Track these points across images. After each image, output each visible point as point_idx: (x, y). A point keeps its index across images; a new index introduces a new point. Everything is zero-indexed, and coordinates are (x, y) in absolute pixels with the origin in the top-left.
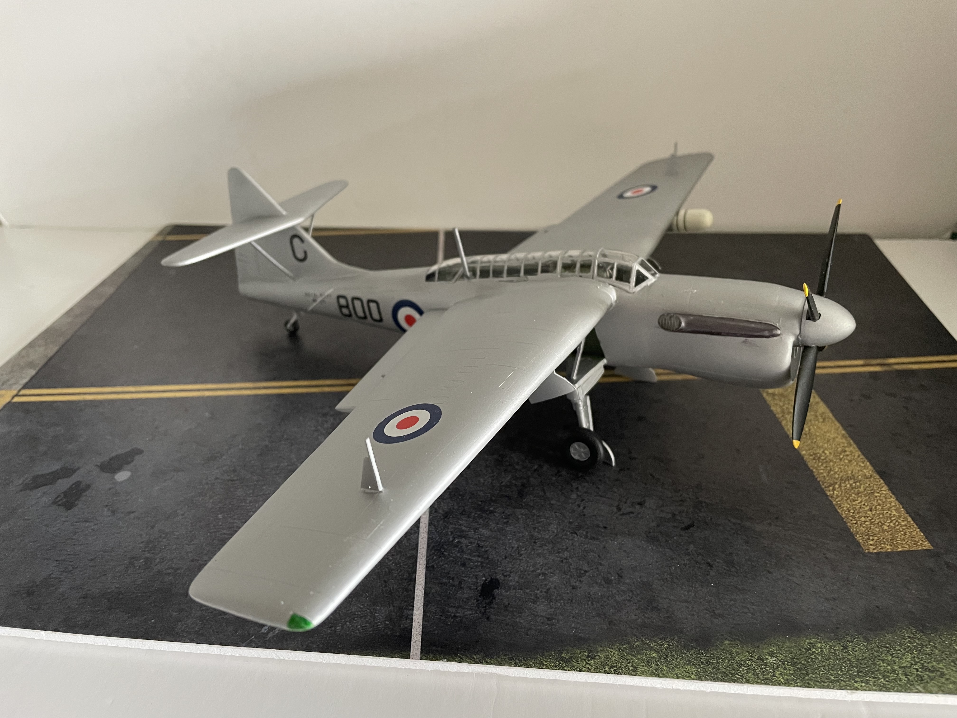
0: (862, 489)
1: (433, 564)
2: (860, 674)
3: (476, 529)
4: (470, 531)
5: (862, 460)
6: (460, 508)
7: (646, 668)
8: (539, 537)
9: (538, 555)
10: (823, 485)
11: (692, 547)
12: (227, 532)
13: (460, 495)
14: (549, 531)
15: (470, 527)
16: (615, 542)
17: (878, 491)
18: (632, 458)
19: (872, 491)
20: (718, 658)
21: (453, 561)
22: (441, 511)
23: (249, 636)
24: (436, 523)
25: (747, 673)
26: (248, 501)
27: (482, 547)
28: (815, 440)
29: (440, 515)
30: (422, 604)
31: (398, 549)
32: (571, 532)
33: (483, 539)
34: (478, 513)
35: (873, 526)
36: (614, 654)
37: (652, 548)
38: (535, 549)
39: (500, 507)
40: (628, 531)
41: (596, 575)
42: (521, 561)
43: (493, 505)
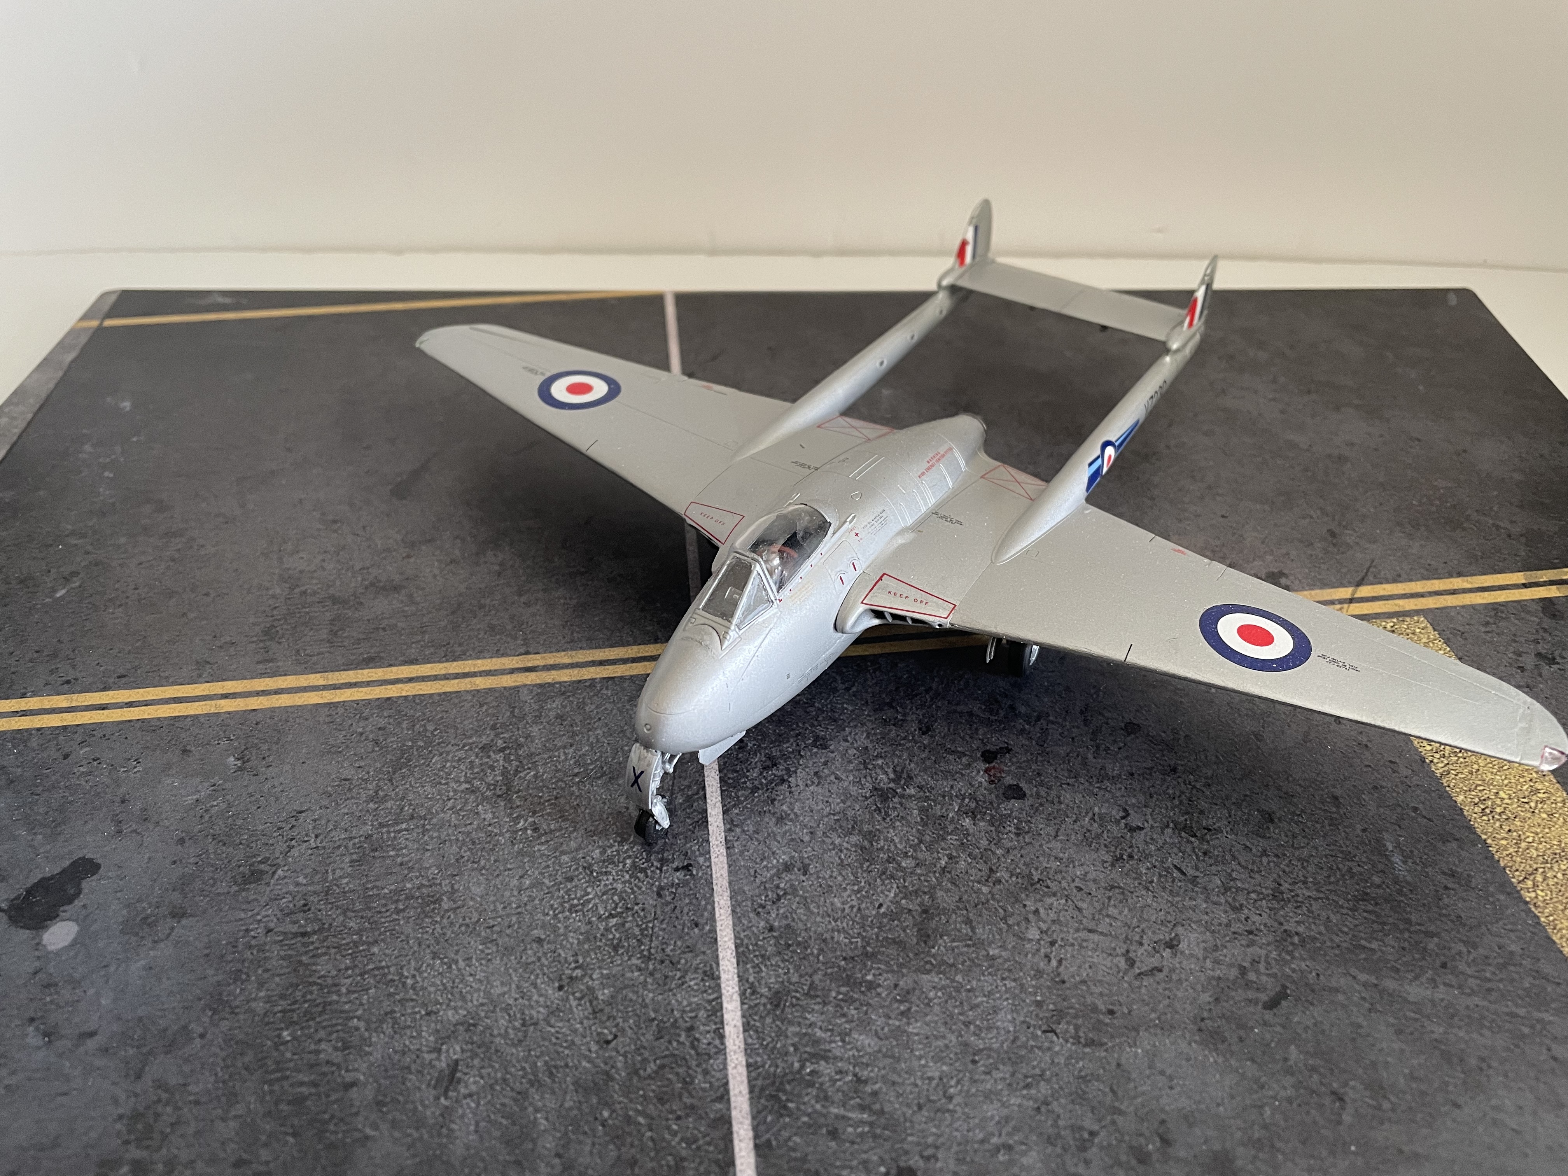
1: (768, 1136)
3: (846, 1034)
4: (835, 1042)
6: (803, 981)
8: (981, 1047)
9: (988, 1096)
10: (1513, 877)
11: (1293, 1052)
12: (306, 1079)
13: (799, 944)
14: (998, 1028)
15: (832, 1030)
16: (1140, 1051)
18: (1132, 830)
21: (810, 1126)
22: (764, 990)
24: (758, 1024)
26: (344, 990)
27: (866, 1082)
29: (763, 1000)
31: (688, 1101)
32: (1044, 1028)
33: (864, 1060)
34: (841, 990)
37: (1216, 1062)
38: (975, 1081)
39: (887, 972)
40: (1159, 1018)
41: (1114, 1142)
42: (952, 1116)
43: (872, 967)
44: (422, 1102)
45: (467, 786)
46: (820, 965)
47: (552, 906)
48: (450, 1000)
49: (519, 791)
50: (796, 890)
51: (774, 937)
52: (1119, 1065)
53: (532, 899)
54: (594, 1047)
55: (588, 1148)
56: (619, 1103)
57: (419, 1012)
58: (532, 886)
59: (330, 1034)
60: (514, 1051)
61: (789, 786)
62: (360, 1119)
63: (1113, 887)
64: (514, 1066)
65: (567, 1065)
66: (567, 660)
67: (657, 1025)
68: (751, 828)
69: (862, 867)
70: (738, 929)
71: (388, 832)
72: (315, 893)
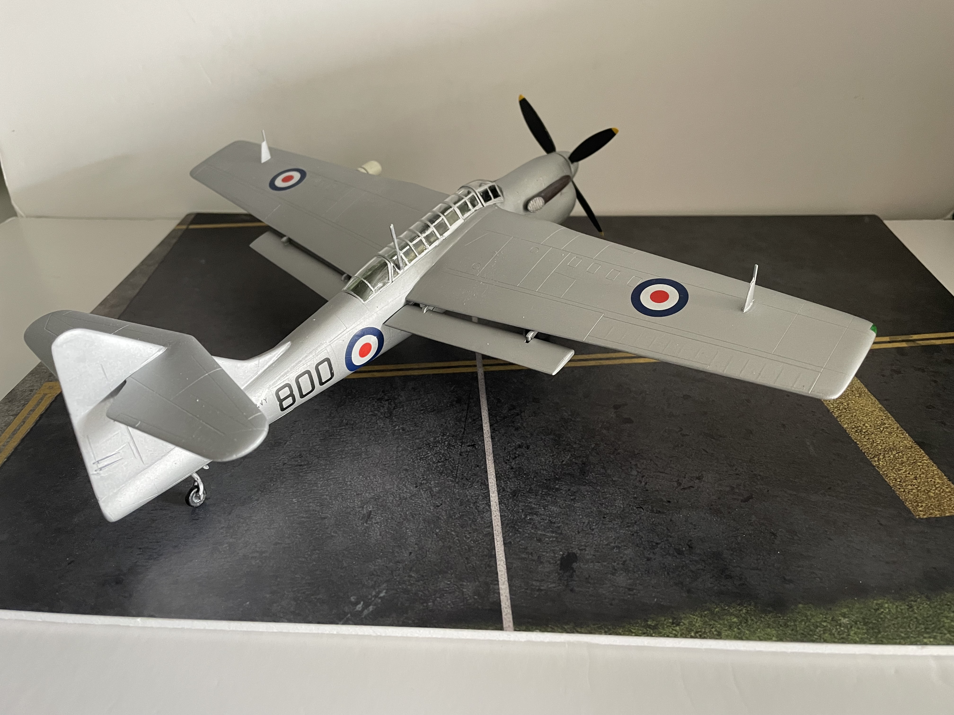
0: (905, 459)
1: (510, 540)
2: (928, 630)
3: (546, 506)
4: (541, 509)
5: (901, 432)
6: (526, 487)
7: (729, 632)
8: (608, 512)
9: (609, 529)
10: (868, 456)
11: (754, 518)
12: (305, 516)
13: (525, 474)
14: (616, 506)
15: (540, 505)
16: (681, 516)
17: (920, 461)
18: (684, 435)
19: (915, 461)
20: (795, 621)
21: (529, 537)
22: (509, 490)
23: (345, 614)
24: (505, 502)
25: (824, 633)
26: (319, 485)
27: (554, 523)
28: (855, 414)
29: (508, 494)
30: (507, 579)
31: (474, 527)
32: (637, 506)
33: (554, 516)
34: (544, 490)
35: (919, 493)
36: (697, 620)
37: (716, 520)
38: (605, 524)
39: (565, 485)
40: (691, 504)
41: (667, 547)
42: (593, 536)
43: (558, 483)
44: (356, 525)
45: (372, 413)
46: (534, 482)
47: (412, 458)
48: (367, 490)
49: (396, 416)
50: (524, 455)
51: (513, 471)
52: (671, 520)
53: (403, 455)
54: (432, 508)
55: (430, 542)
56: (444, 527)
57: (353, 494)
58: (403, 450)
59: (314, 501)
60: (396, 508)
61: (521, 417)
62: (329, 529)
63: (672, 457)
64: (396, 513)
65: (420, 514)
66: (417, 367)
67: (460, 501)
68: (503, 432)
69: (555, 447)
70: (497, 468)
71: (336, 430)
72: (304, 451)
